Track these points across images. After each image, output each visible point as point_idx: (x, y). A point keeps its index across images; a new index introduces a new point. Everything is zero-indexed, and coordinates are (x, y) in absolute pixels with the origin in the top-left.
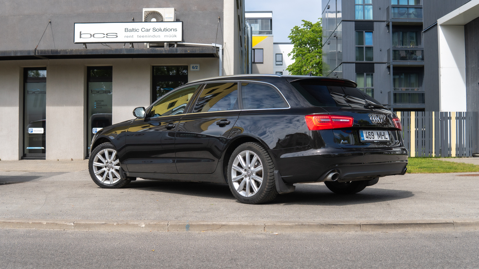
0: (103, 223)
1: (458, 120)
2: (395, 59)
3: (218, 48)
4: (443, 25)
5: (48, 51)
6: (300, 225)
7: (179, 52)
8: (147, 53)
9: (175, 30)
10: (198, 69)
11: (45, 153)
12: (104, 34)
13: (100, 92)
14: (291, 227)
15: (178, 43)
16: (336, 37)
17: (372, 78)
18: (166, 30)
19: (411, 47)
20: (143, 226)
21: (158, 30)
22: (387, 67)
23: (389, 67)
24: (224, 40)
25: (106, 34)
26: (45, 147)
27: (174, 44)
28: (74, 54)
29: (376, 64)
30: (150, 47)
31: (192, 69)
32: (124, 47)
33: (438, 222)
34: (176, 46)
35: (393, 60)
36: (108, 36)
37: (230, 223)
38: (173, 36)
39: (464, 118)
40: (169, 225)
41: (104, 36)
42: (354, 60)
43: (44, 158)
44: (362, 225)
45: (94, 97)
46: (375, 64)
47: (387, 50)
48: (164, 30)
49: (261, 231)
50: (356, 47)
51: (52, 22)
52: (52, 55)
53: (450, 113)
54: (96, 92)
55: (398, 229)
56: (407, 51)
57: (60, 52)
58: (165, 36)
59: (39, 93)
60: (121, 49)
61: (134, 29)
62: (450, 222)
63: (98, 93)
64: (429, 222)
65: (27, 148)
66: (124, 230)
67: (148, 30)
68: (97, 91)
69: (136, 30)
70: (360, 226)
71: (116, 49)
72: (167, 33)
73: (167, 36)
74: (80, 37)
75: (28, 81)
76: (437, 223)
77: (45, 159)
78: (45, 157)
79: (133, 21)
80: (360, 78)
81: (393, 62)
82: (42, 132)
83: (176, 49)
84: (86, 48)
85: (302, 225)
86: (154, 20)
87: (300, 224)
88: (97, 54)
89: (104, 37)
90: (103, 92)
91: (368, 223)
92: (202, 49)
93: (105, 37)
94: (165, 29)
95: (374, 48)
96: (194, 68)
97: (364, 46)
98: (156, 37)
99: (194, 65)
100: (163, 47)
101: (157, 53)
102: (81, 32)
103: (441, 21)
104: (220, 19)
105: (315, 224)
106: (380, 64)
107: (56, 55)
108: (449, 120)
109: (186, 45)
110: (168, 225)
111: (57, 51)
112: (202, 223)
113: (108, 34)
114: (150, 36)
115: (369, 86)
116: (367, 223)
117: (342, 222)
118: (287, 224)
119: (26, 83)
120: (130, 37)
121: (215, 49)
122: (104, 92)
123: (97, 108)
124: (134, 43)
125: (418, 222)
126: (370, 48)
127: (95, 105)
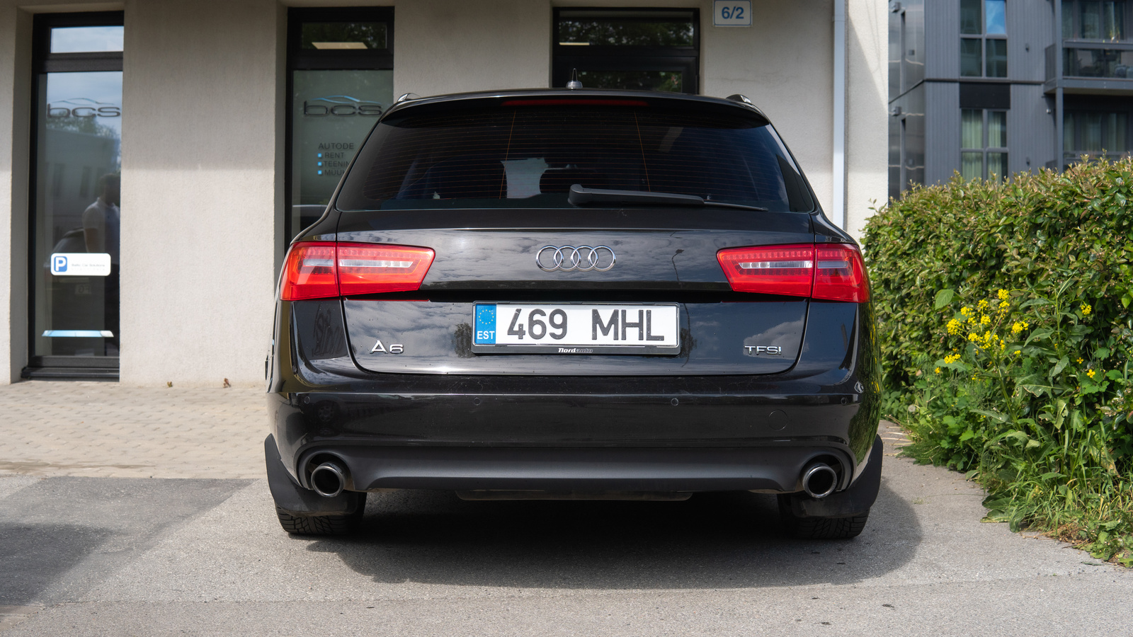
2: (1068, 71)
10: (747, 19)
11: (117, 355)
16: (900, 13)
17: (1004, 123)
19: (1111, 41)
22: (1046, 94)
23: (1050, 97)
26: (116, 331)
29: (1016, 86)
31: (719, 19)
35: (1064, 74)
42: (956, 75)
43: (109, 373)
45: (315, 132)
46: (1012, 86)
47: (1046, 47)
50: (962, 39)
54: (323, 111)
56: (1098, 53)
63: (331, 116)
65: (47, 333)
68: (329, 108)
75: (49, 64)
77: (116, 379)
78: (116, 368)
80: (971, 122)
81: (1065, 81)
82: (105, 271)
90: (350, 111)
95: (1008, 42)
96: (730, 16)
97: (984, 36)
99: (731, 5)
106: (1027, 87)
115: (995, 144)
119: (41, 76)
123: (327, 173)
126: (1001, 44)
127: (320, 164)
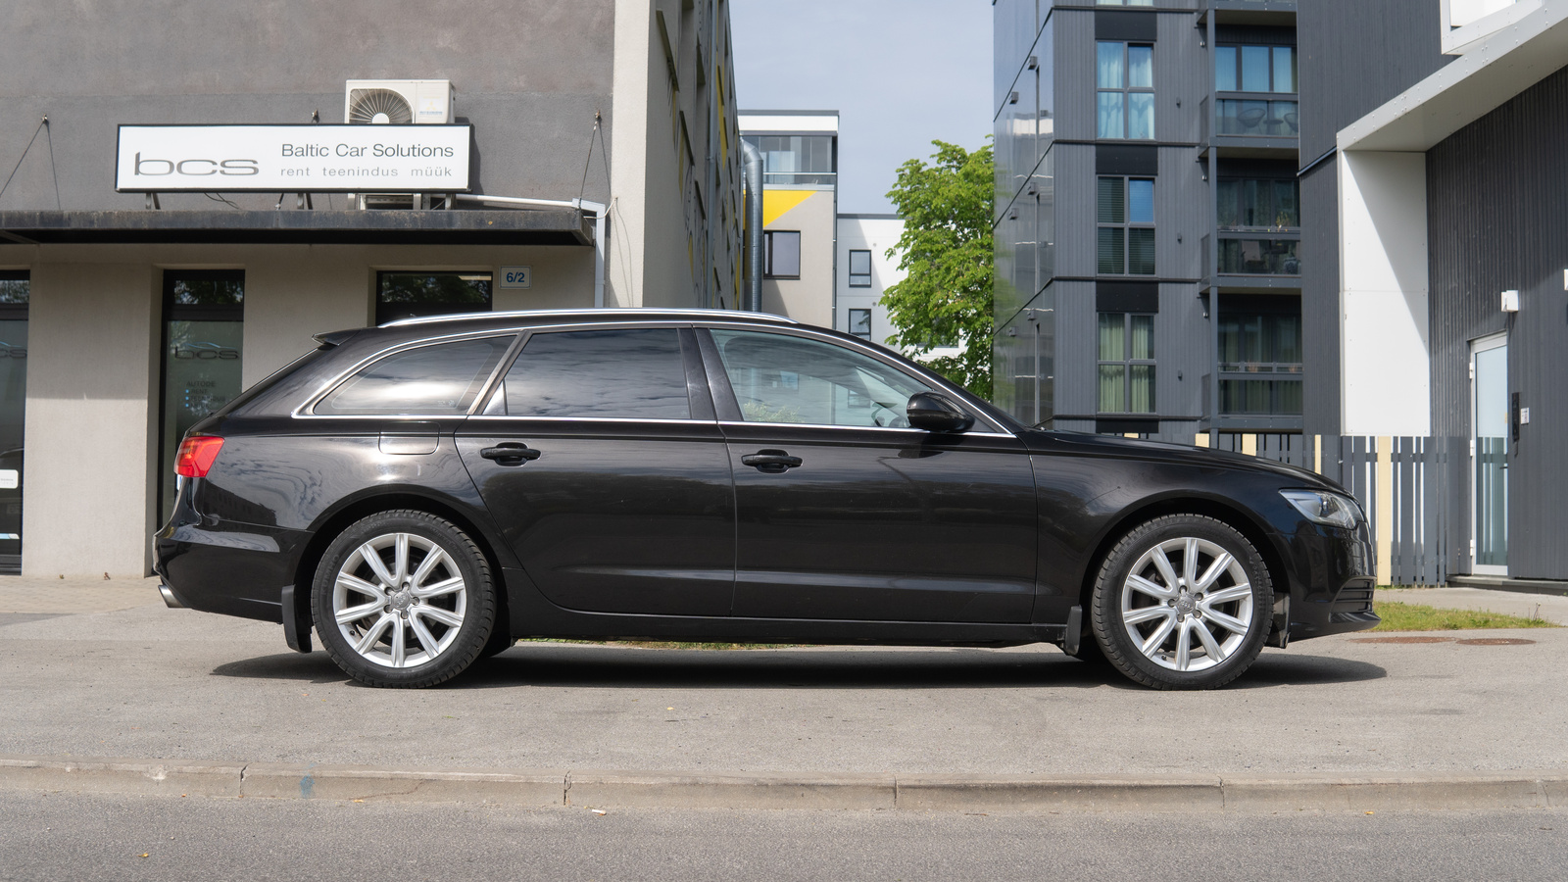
0: (31, 763)
1: (1399, 464)
2: (1225, 267)
3: (594, 214)
4: (1356, 152)
5: (31, 216)
6: (686, 784)
7: (458, 226)
8: (353, 227)
9: (448, 152)
10: (526, 283)
11: (20, 553)
12: (214, 163)
13: (204, 355)
14: (657, 791)
15: (459, 196)
16: (1036, 195)
17: (1151, 332)
18: (416, 151)
19: (1278, 229)
20: (161, 777)
21: (390, 152)
22: (1200, 293)
23: (1205, 296)
24: (612, 188)
25: (219, 164)
26: (21, 535)
27: (442, 200)
28: (115, 225)
29: (1165, 285)
30: (369, 206)
31: (504, 283)
32: (278, 206)
33: (1168, 783)
34: (448, 204)
35: (1219, 270)
36: (226, 170)
37: (451, 774)
38: (438, 173)
39: (1418, 458)
40: (245, 775)
41: (214, 167)
42: (1092, 272)
43: (13, 568)
44: (902, 787)
45: (184, 373)
46: (1160, 285)
47: (1201, 237)
48: (411, 150)
49: (555, 802)
50: (1099, 228)
51: (51, 122)
52: (42, 228)
53: (1372, 439)
54: (191, 355)
55: (1024, 806)
56: (1267, 245)
57: (69, 219)
58: (415, 172)
59: (6, 356)
60: (270, 212)
61: (312, 148)
62: (1209, 784)
63: (197, 359)
64: (1136, 783)
66: (97, 789)
67: (359, 152)
68: (196, 352)
69: (319, 152)
70: (895, 792)
71: (252, 212)
72: (420, 162)
73: (419, 172)
74: (137, 172)
76: (1164, 786)
77: (19, 573)
78: (20, 565)
79: (317, 121)
80: (1111, 328)
81: (1220, 279)
82: (14, 485)
83: (450, 216)
84: (158, 207)
85: (695, 784)
86: (381, 117)
87: (688, 781)
88: (189, 227)
89: (214, 172)
90: (213, 355)
91: (922, 783)
92: (535, 216)
93: (218, 172)
94: (414, 148)
95: (1157, 233)
96: (513, 280)
97: (1127, 225)
98: (385, 173)
99: (514, 271)
100: (410, 207)
101: (386, 227)
102: (138, 156)
103: (1346, 137)
104: (599, 119)
105: (740, 782)
106: (1178, 285)
107: (56, 228)
108: (1368, 464)
109: (486, 204)
110: (242, 777)
111: (59, 218)
112: (356, 773)
113: (227, 164)
114: (365, 172)
115: (1140, 354)
116: (917, 783)
117: (833, 776)
118: (642, 782)
120: (300, 172)
121: (578, 218)
122: (218, 355)
124: (313, 196)
125: (1097, 782)
126: (1146, 234)
127: (187, 398)
